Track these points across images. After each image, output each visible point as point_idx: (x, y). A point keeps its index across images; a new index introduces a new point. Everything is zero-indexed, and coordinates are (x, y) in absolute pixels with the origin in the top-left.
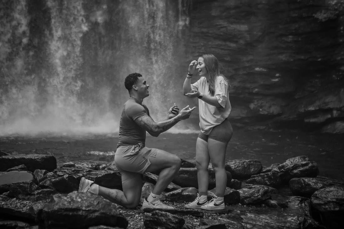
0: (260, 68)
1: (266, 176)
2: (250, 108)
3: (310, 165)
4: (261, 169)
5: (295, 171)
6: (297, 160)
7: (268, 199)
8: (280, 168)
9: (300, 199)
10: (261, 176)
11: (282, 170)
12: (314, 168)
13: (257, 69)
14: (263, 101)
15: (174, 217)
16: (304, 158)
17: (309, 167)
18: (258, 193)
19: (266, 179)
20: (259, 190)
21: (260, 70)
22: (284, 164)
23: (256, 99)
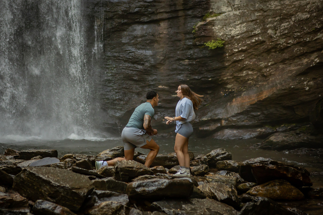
0: (162, 86)
1: (199, 161)
2: (154, 119)
3: (227, 154)
4: (194, 158)
5: (218, 158)
6: (219, 151)
7: (208, 172)
8: (208, 156)
9: (226, 172)
10: (196, 161)
11: (209, 157)
12: (229, 156)
13: (160, 87)
14: (165, 113)
15: (169, 176)
16: (223, 149)
17: (227, 155)
18: (203, 168)
19: (200, 163)
20: (203, 167)
21: (162, 87)
22: (211, 153)
23: (159, 111)
